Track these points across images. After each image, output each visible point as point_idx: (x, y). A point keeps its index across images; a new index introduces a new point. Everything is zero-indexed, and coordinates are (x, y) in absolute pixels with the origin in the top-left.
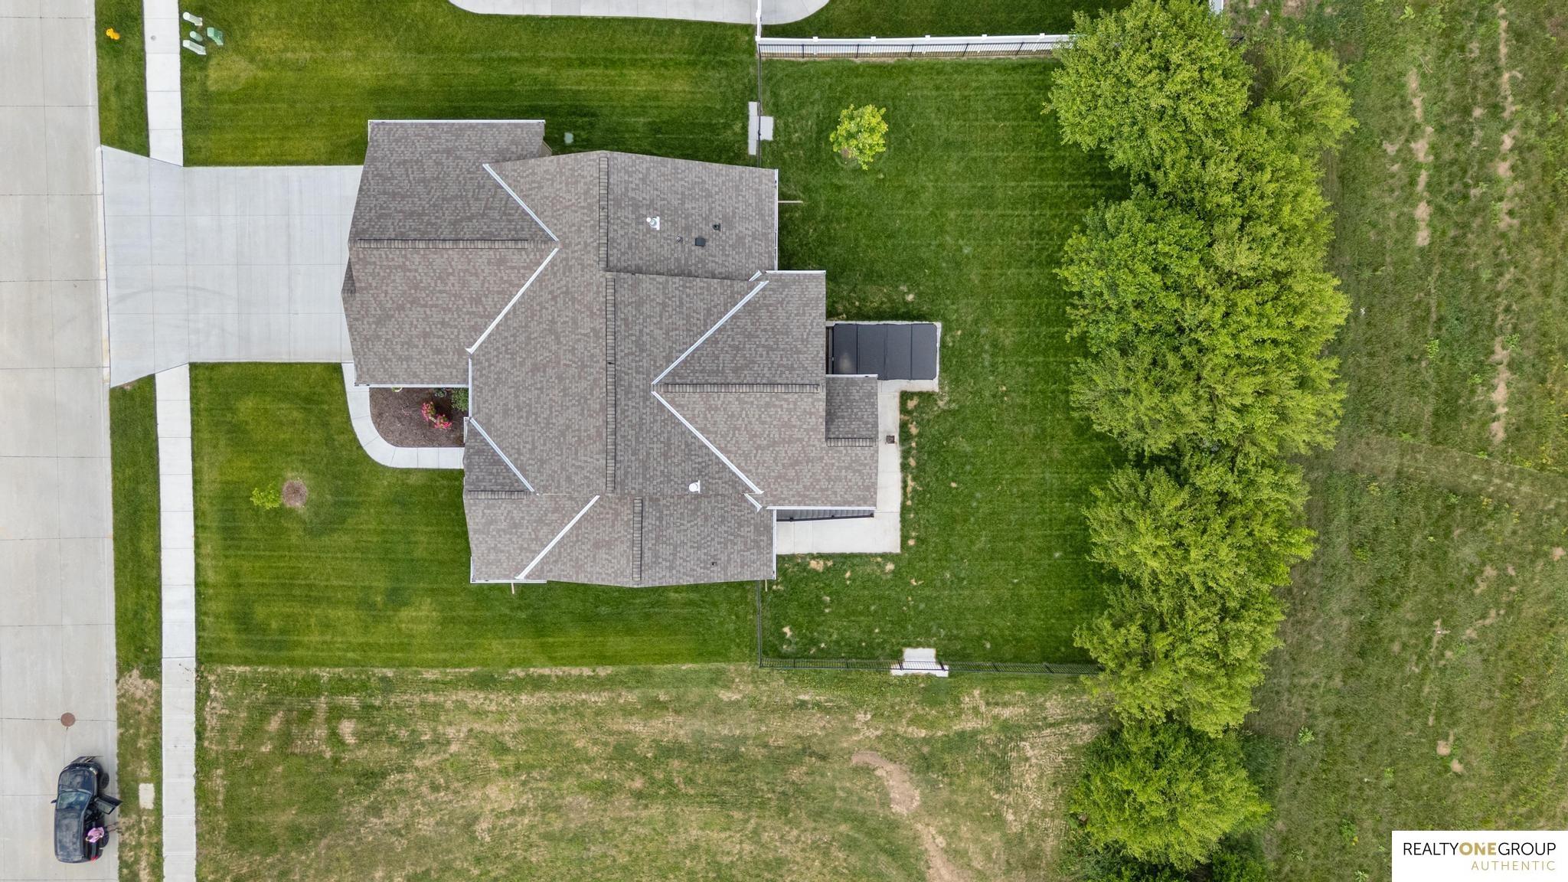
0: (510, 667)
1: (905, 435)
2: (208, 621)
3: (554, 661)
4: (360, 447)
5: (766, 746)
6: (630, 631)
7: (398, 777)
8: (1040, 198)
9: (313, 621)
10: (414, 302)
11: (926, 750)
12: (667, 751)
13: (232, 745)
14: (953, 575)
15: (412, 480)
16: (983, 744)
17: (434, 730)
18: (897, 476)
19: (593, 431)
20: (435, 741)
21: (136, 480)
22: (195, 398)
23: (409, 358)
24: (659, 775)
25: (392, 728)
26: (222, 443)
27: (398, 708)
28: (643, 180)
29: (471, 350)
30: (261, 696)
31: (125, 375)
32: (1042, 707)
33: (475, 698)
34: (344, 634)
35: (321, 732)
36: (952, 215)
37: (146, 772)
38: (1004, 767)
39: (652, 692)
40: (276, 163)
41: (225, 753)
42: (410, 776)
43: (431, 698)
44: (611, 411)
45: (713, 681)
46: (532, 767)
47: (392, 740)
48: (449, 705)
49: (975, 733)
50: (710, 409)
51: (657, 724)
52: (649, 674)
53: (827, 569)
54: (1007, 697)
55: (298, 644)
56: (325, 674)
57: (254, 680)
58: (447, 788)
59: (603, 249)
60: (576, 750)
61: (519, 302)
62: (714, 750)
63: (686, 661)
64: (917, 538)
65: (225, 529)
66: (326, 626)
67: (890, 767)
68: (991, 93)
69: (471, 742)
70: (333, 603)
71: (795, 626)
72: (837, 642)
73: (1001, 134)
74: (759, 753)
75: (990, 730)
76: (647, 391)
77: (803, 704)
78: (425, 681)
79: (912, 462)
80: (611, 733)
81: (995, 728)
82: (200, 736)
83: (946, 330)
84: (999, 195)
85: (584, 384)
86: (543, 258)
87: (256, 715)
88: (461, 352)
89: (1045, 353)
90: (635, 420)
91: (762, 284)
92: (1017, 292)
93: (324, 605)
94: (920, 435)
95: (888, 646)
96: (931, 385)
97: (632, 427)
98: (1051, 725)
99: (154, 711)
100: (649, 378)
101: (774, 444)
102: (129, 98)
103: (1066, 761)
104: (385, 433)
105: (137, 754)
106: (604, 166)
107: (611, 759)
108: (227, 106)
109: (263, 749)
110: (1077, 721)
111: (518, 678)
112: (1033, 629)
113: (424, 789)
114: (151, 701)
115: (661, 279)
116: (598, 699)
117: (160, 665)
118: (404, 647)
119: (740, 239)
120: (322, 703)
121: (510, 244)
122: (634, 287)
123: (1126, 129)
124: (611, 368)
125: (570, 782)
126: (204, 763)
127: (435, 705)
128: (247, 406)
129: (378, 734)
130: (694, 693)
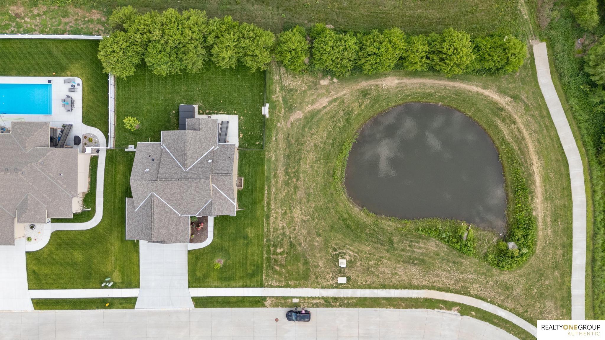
0: (264, 210)
1: (209, 113)
2: (252, 285)
3: (263, 200)
4: (208, 246)
5: (286, 149)
6: (256, 181)
7: (292, 238)
8: (150, 80)
9: (251, 258)
10: (167, 227)
11: (287, 109)
12: (287, 173)
13: (283, 279)
14: (244, 102)
15: (216, 233)
16: (285, 95)
17: (280, 229)
18: (219, 115)
19: (195, 184)
20: (283, 229)
21: (217, 302)
22: (197, 287)
23: (182, 230)
24: (293, 175)
25: (279, 240)
26: (208, 280)
27: (274, 238)
28: (137, 172)
29: (180, 215)
30: (271, 272)
31: (192, 304)
32: (277, 80)
33: (272, 219)
34: (255, 251)
35: (280, 257)
36: (154, 102)
37: (289, 301)
38: (291, 90)
39: (272, 176)
40: (139, 266)
41: (285, 281)
42: (291, 236)
43: (272, 230)
44: (190, 180)
45: (270, 162)
46: (290, 206)
47: (282, 239)
48: (274, 226)
49: (283, 97)
50: (191, 157)
51: (280, 175)
52: (267, 177)
53: (242, 133)
54: (274, 89)
55: (257, 262)
56: (265, 256)
57: (266, 273)
58: (295, 226)
59: (152, 181)
60: (286, 195)
61: (167, 202)
62: (287, 161)
63: (264, 168)
64: (235, 111)
65: (229, 280)
66: (253, 255)
67: (291, 118)
68: (124, 92)
69: (283, 220)
70: (247, 253)
71: (256, 141)
72: (261, 131)
73: (134, 90)
74: (287, 150)
75: (282, 94)
76: (186, 172)
77: (276, 139)
78: (267, 231)
79: (216, 112)
80: (282, 186)
81: (281, 92)
82: (281, 287)
83: (182, 103)
84: (149, 90)
85: (184, 186)
86: (156, 196)
87: (275, 273)
88: (180, 217)
89: (188, 79)
90: (193, 174)
91: (164, 146)
92: (173, 85)
93: (247, 255)
94: (209, 110)
95: (261, 118)
96: (196, 107)
97: (194, 175)
98: (281, 78)
99: (275, 298)
100: (183, 172)
101: (200, 143)
102: (123, 302)
103: (289, 75)
104: (205, 240)
105: (285, 303)
106: (133, 181)
107: (288, 186)
108: (125, 277)
109: (284, 271)
110: (280, 72)
111: (267, 209)
112: (257, 82)
113: (295, 232)
114: (272, 299)
115: (160, 168)
116: (273, 189)
117: (263, 297)
118: (258, 236)
119: (153, 151)
120: (272, 256)
121: (152, 204)
122: (161, 174)
123: (130, 60)
124: (180, 180)
125: (294, 196)
126: (287, 286)
127: (274, 229)
128: (198, 274)
129: (281, 243)
130: (273, 166)
